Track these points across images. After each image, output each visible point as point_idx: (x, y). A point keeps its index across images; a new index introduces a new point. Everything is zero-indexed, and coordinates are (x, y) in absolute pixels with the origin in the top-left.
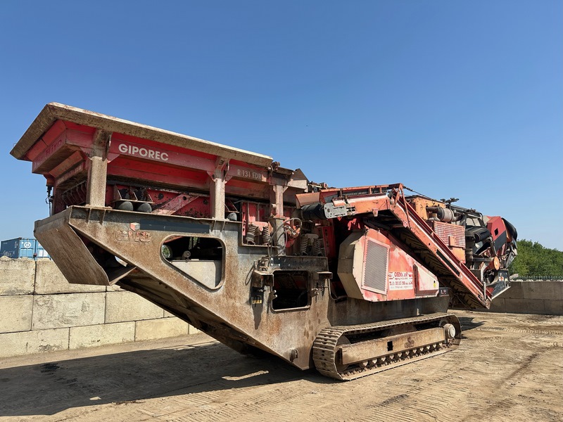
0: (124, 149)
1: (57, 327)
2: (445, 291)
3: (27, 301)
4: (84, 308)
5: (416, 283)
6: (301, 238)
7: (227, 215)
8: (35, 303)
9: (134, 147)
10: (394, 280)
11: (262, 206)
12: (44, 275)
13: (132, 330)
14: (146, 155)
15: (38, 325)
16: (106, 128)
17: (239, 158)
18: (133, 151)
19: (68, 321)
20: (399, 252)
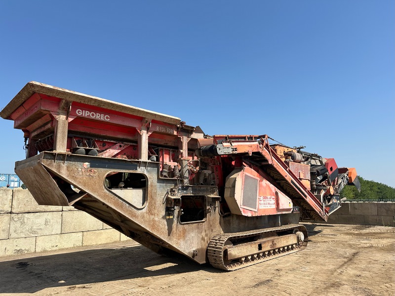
0: (80, 113)
1: (27, 236)
2: (297, 209)
3: (6, 218)
4: (46, 223)
5: (278, 204)
6: (200, 173)
7: (149, 157)
8: (12, 219)
9: (86, 112)
10: (262, 202)
11: (173, 151)
12: (18, 199)
13: (81, 238)
14: (94, 117)
15: (13, 235)
16: (68, 99)
17: (158, 119)
18: (86, 114)
19: (35, 232)
20: (265, 182)
